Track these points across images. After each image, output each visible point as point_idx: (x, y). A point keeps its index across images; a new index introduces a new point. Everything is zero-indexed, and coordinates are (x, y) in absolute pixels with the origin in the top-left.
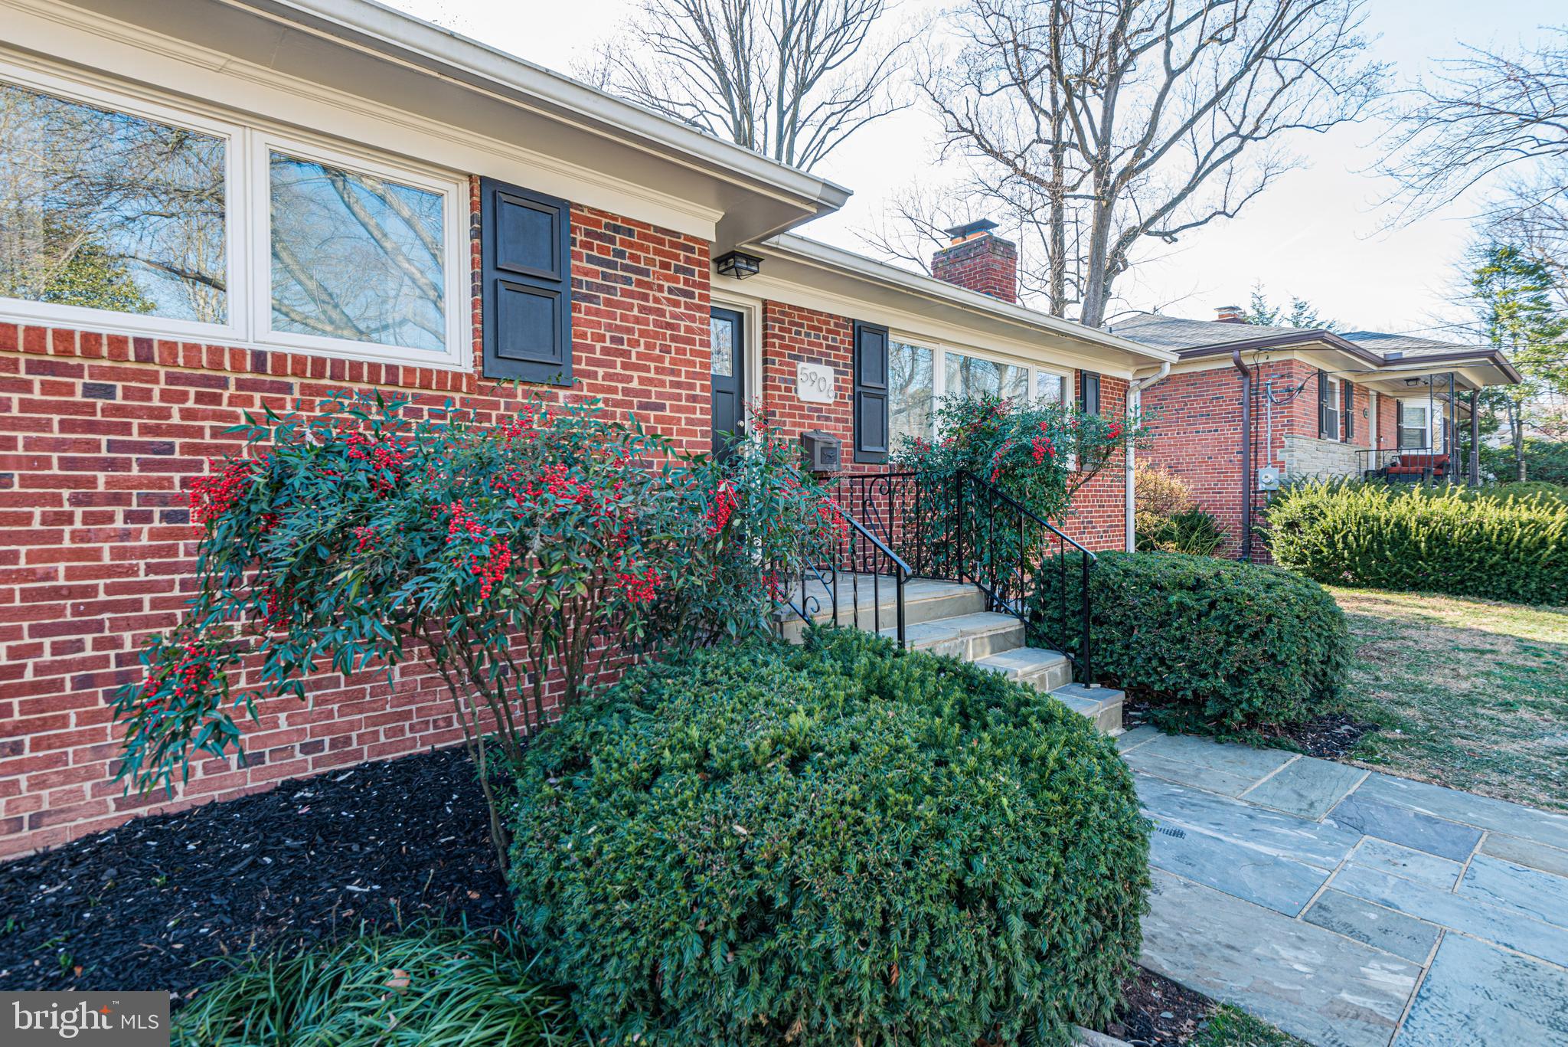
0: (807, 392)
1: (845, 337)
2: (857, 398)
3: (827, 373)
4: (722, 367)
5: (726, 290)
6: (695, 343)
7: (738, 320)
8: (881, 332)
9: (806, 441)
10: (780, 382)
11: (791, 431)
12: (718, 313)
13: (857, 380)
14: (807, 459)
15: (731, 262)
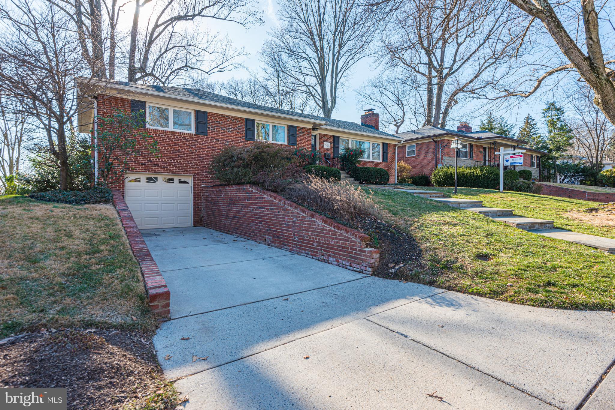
0: (325, 147)
1: (332, 139)
2: (334, 147)
3: (329, 144)
4: (313, 143)
5: (313, 133)
6: (309, 141)
7: (315, 136)
8: (338, 137)
9: (325, 154)
10: (321, 145)
11: (323, 152)
12: (312, 135)
13: (334, 145)
14: (325, 157)
15: (314, 129)
